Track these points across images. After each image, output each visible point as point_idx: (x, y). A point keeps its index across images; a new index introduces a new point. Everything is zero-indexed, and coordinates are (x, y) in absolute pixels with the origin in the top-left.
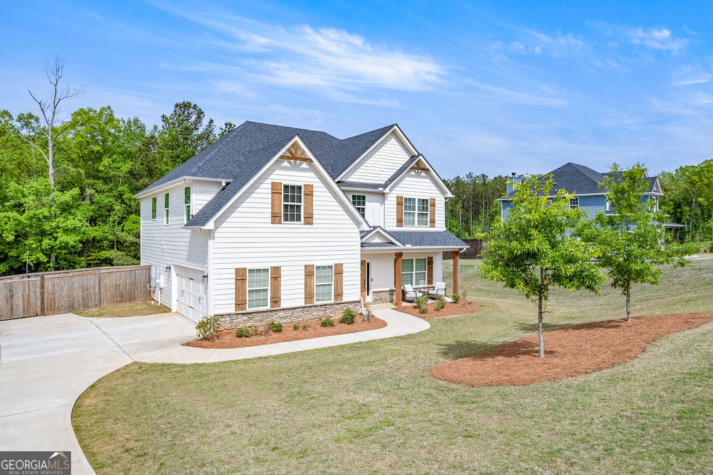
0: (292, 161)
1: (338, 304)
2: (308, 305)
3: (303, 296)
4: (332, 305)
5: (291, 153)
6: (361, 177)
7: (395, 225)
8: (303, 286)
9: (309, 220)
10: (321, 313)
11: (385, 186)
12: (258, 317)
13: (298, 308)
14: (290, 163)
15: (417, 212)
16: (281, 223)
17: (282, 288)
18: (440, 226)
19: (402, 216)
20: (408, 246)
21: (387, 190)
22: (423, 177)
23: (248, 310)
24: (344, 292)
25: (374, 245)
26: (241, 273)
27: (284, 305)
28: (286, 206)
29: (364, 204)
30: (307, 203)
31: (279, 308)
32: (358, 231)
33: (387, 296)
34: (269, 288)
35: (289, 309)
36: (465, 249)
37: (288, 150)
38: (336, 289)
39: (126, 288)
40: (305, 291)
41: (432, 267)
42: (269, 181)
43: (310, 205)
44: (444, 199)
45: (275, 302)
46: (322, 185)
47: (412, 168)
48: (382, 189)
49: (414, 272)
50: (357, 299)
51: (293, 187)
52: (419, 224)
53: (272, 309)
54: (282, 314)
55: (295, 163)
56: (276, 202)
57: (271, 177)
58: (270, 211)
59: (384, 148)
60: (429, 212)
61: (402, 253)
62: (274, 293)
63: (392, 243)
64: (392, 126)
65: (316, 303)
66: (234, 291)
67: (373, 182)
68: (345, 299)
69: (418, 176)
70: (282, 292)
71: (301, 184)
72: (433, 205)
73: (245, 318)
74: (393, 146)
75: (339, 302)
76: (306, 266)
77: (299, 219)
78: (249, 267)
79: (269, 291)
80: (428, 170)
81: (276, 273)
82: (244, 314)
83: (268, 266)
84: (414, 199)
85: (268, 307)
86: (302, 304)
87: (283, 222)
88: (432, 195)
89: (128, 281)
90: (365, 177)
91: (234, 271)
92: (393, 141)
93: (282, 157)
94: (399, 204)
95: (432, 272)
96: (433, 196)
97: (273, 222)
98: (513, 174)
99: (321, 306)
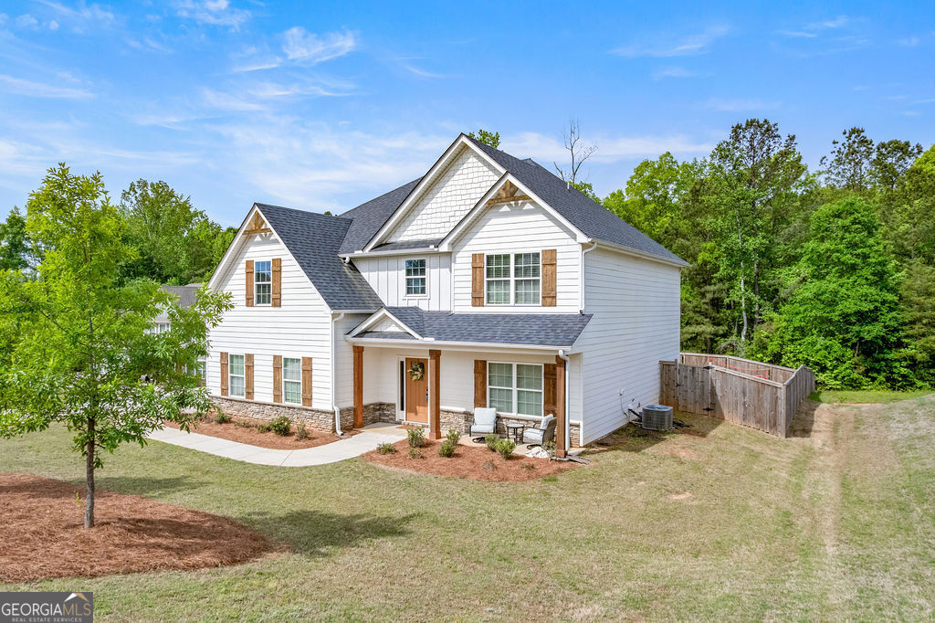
0: (262, 234)
1: (307, 411)
2: (277, 404)
3: (273, 392)
4: (300, 410)
6: (419, 232)
7: (470, 302)
8: (272, 380)
9: (277, 303)
12: (237, 406)
13: (269, 406)
14: (261, 237)
15: (512, 278)
16: (252, 306)
17: (255, 379)
18: (570, 303)
19: (482, 287)
23: (229, 397)
24: (313, 396)
25: (385, 335)
26: (224, 357)
27: (256, 398)
28: (259, 286)
29: (423, 272)
30: (276, 280)
31: (252, 401)
34: (244, 376)
35: (260, 404)
37: (252, 222)
38: (304, 391)
40: (274, 387)
42: (244, 261)
43: (279, 282)
44: (578, 248)
45: (248, 394)
49: (514, 388)
50: (329, 408)
51: (263, 264)
52: (517, 300)
53: (247, 400)
54: (254, 407)
56: (250, 282)
57: (247, 255)
58: (245, 292)
60: (540, 278)
62: (248, 383)
65: (284, 404)
66: (220, 375)
68: (316, 406)
69: (516, 211)
70: (255, 384)
71: (270, 259)
72: (550, 263)
73: (227, 404)
75: (308, 408)
76: (275, 357)
77: (269, 301)
78: (229, 352)
79: (245, 381)
80: (529, 197)
81: (250, 362)
82: (227, 401)
83: (243, 352)
84: (507, 257)
85: (244, 398)
86: (272, 401)
87: (255, 304)
88: (547, 243)
90: (424, 231)
91: (220, 355)
92: (472, 162)
93: (246, 232)
94: (476, 267)
95: (554, 394)
96: (549, 245)
97: (247, 305)
99: (289, 408)
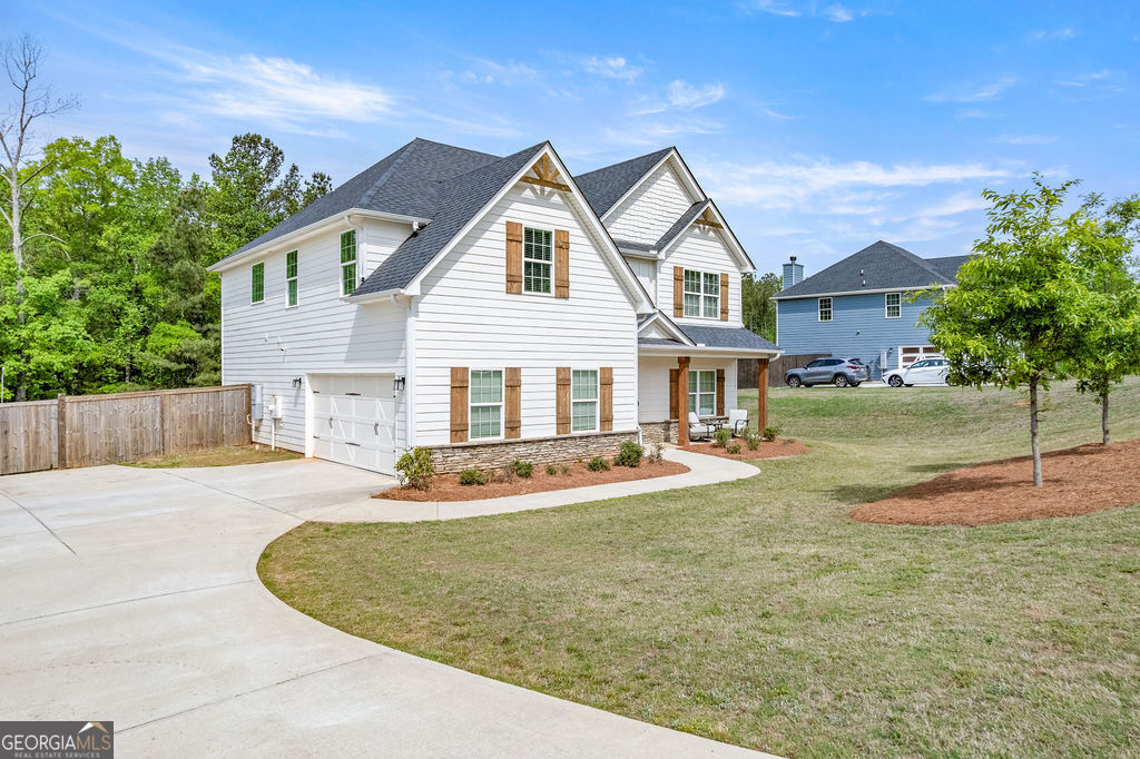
0: (537, 187)
1: (605, 436)
2: (559, 436)
3: (554, 420)
4: (597, 436)
5: (539, 174)
6: (624, 232)
7: (673, 313)
8: (554, 404)
9: (563, 290)
10: (580, 451)
11: (659, 247)
12: (486, 454)
13: (548, 440)
14: (533, 190)
15: (702, 294)
16: (520, 293)
17: (523, 404)
18: (735, 320)
19: (681, 299)
20: (701, 346)
21: (662, 255)
22: (711, 239)
23: (472, 441)
24: (615, 416)
26: (459, 376)
27: (525, 434)
28: (528, 265)
30: (560, 261)
31: (518, 440)
32: (634, 314)
33: (659, 430)
34: (503, 403)
35: (533, 442)
36: (778, 356)
37: (533, 167)
38: (603, 410)
39: (208, 424)
40: (558, 413)
41: (723, 386)
42: (503, 220)
43: (564, 264)
44: (740, 276)
45: (512, 429)
46: (581, 233)
47: (697, 221)
48: (655, 252)
49: (698, 393)
50: (635, 428)
51: (538, 233)
52: (705, 314)
53: (507, 441)
54: (522, 449)
55: (543, 191)
56: (514, 256)
57: (508, 213)
58: (504, 271)
59: (655, 186)
60: (719, 296)
61: (688, 358)
62: (511, 413)
63: (676, 340)
64: (668, 151)
65: (574, 433)
66: (448, 407)
67: (639, 241)
68: (616, 429)
69: (704, 236)
70: (523, 413)
71: (552, 229)
72: (725, 284)
73: (466, 455)
74: (667, 183)
75: (607, 432)
76: (558, 370)
77: (547, 289)
78: (473, 366)
79: (503, 410)
80: (720, 226)
81: (513, 380)
82: (464, 448)
83: (501, 365)
84: (698, 274)
85: (502, 438)
86: (552, 433)
87: (523, 292)
88: (724, 268)
89: (211, 410)
90: (627, 232)
91: (448, 372)
92: (668, 176)
93: (525, 179)
94: (677, 279)
95: (723, 394)
96: (724, 270)
97: (509, 291)
98: (792, 259)
99: (581, 438)
